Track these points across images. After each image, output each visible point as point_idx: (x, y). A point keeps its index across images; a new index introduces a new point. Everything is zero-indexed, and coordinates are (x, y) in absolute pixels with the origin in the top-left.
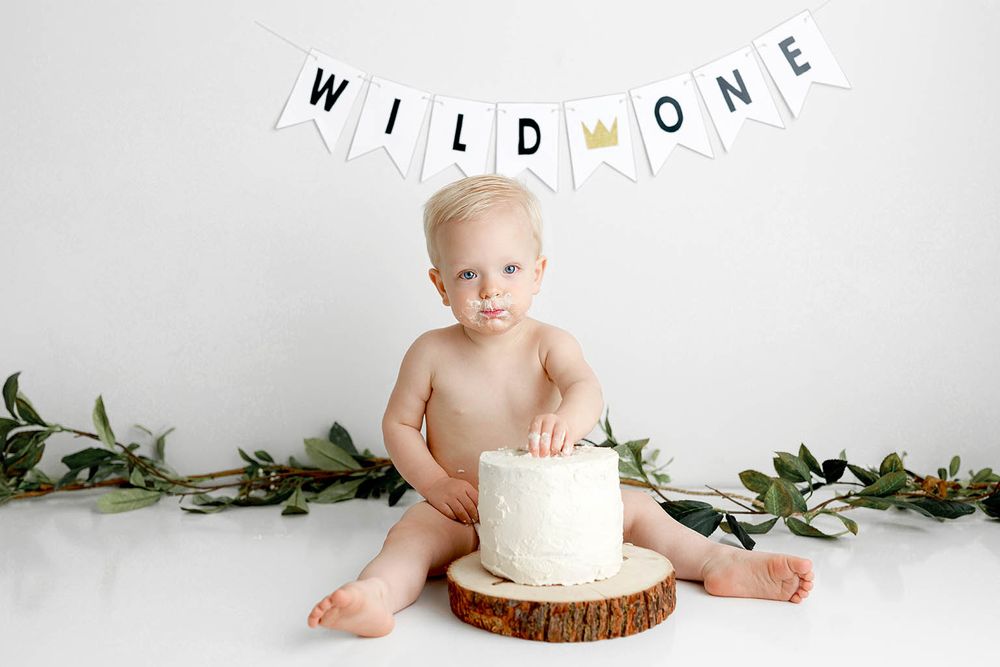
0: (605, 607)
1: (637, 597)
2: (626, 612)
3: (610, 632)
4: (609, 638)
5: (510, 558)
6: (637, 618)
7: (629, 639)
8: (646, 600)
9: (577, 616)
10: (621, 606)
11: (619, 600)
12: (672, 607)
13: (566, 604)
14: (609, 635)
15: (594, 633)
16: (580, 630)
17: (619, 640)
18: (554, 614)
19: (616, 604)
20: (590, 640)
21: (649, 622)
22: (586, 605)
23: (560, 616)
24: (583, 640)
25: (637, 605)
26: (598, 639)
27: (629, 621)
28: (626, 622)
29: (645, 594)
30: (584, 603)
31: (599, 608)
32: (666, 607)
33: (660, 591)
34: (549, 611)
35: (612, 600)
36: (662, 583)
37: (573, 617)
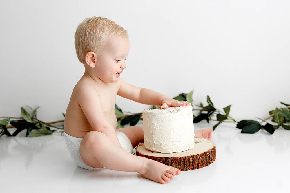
0: (191, 158)
1: (202, 154)
2: (199, 160)
3: (193, 167)
4: (193, 169)
5: (159, 144)
6: (203, 162)
7: (200, 169)
8: (206, 156)
9: (182, 162)
10: (197, 157)
11: (196, 156)
12: (215, 158)
13: (178, 158)
14: (193, 168)
15: (188, 167)
16: (183, 166)
17: (197, 169)
18: (174, 161)
19: (195, 157)
20: (187, 170)
21: (207, 163)
22: (185, 158)
23: (176, 162)
24: (184, 170)
25: (203, 157)
26: (189, 170)
27: (200, 163)
28: (199, 163)
29: (205, 153)
30: (184, 157)
31: (189, 159)
32: (213, 158)
33: (210, 153)
34: (172, 160)
35: (194, 155)
36: (211, 150)
37: (180, 162)
